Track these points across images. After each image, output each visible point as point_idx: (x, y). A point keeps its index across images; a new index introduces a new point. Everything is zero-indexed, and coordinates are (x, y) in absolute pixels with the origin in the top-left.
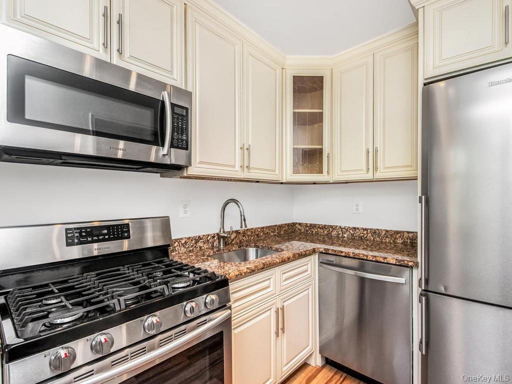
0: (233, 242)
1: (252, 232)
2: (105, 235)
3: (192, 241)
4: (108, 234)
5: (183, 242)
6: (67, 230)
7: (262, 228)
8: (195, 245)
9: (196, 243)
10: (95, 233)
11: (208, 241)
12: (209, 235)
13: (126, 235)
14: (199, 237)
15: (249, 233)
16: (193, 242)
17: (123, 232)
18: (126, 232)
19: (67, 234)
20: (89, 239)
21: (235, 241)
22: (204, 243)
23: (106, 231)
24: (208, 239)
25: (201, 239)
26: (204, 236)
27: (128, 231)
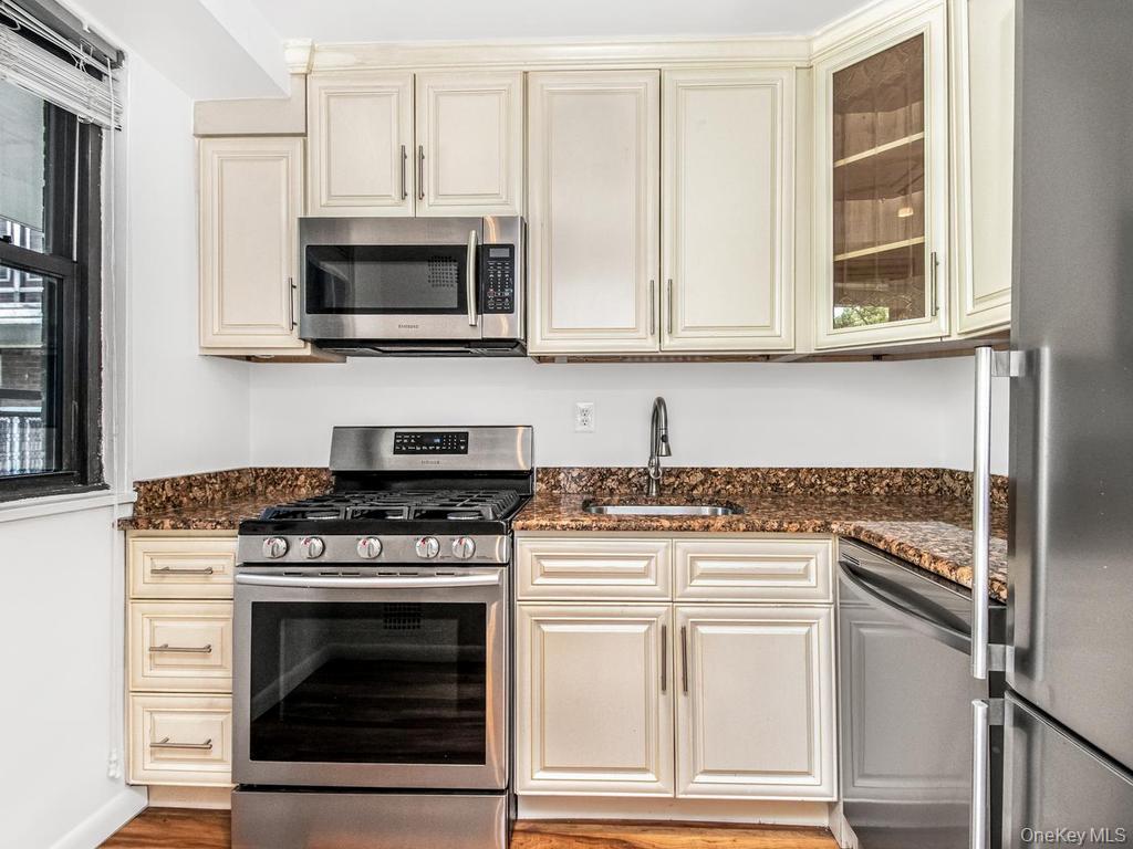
0: (695, 492)
1: (755, 477)
2: (437, 444)
3: (593, 474)
4: (440, 445)
5: (575, 474)
6: (396, 434)
7: (791, 470)
8: (599, 484)
9: (602, 480)
10: (426, 440)
11: (629, 480)
12: (631, 469)
13: (462, 448)
14: (609, 470)
15: (747, 478)
16: (596, 477)
17: (459, 444)
18: (462, 444)
19: (396, 439)
20: (418, 448)
21: (701, 488)
22: (620, 483)
23: (438, 441)
24: (630, 476)
25: (615, 474)
26: (620, 469)
27: (466, 444)
